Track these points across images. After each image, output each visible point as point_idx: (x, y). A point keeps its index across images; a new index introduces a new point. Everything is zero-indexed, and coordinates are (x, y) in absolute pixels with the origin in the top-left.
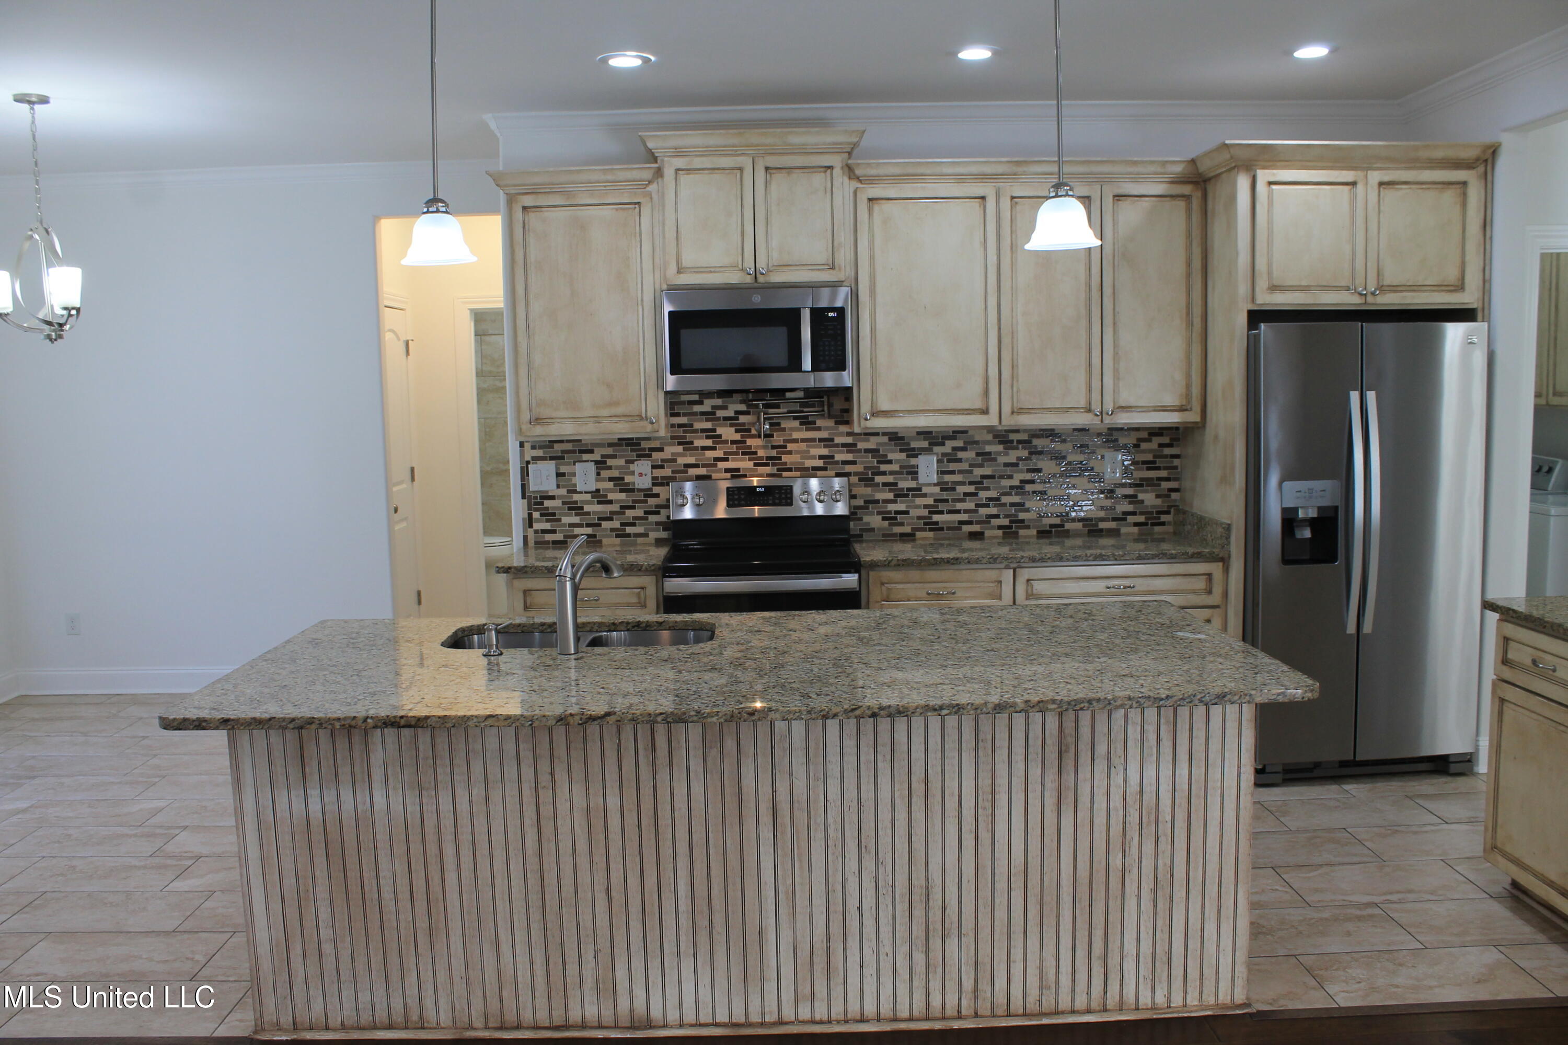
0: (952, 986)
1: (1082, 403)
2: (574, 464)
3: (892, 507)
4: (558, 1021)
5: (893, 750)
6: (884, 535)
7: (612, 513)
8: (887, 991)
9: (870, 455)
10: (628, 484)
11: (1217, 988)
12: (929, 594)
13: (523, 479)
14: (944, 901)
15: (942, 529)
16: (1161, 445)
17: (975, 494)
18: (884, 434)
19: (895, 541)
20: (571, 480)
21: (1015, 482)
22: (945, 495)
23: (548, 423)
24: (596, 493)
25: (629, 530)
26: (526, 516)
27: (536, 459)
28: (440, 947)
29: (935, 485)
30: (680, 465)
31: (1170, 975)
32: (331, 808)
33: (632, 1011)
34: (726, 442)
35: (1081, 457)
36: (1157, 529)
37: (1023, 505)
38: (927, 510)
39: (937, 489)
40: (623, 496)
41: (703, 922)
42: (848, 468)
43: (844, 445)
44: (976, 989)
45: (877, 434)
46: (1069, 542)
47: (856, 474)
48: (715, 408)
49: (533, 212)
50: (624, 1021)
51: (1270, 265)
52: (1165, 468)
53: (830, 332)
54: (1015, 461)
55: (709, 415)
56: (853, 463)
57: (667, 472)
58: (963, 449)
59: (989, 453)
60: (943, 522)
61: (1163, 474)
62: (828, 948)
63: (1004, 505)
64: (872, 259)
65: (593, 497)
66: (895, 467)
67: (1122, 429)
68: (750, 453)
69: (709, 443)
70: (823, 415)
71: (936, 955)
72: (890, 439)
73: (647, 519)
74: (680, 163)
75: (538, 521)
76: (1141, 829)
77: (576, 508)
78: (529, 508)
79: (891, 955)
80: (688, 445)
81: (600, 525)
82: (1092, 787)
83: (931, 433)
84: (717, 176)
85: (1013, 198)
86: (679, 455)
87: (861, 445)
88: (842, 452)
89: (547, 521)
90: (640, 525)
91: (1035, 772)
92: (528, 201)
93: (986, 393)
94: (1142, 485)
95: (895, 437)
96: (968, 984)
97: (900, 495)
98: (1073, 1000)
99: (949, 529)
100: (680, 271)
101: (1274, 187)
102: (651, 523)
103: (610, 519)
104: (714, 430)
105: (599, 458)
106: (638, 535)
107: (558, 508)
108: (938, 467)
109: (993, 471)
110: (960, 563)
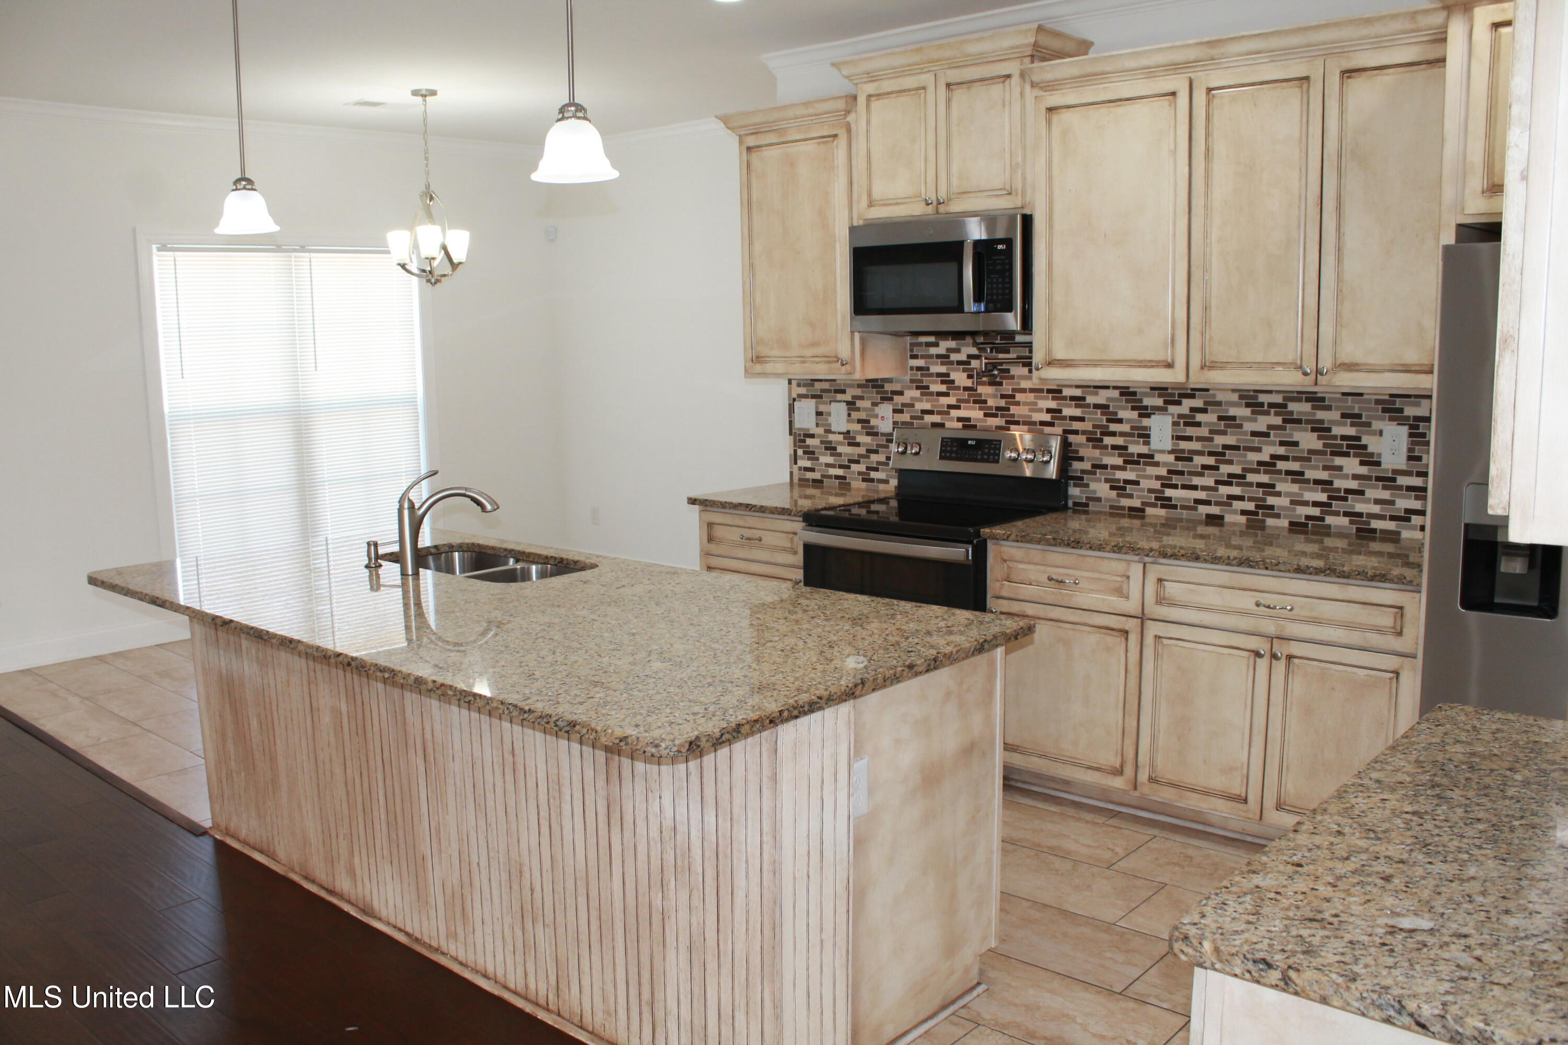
0: (541, 974)
1: (1291, 358)
2: (830, 404)
3: (1121, 475)
4: (331, 887)
6: (1111, 507)
7: (860, 456)
9: (1099, 411)
10: (873, 427)
12: (1050, 579)
13: (790, 416)
15: (1175, 507)
17: (1216, 468)
18: (1115, 388)
19: (1123, 516)
20: (827, 420)
21: (1265, 457)
22: (1180, 466)
23: (766, 362)
24: (847, 434)
25: (873, 475)
26: (792, 452)
27: (801, 396)
29: (1170, 452)
30: (917, 410)
34: (958, 388)
35: (1351, 431)
37: (1273, 486)
38: (1159, 483)
39: (1171, 458)
40: (868, 439)
42: (1076, 425)
43: (1073, 398)
45: (1107, 387)
47: (1084, 432)
48: (950, 350)
49: (755, 152)
50: (361, 905)
53: (999, 267)
54: (1264, 429)
55: (944, 358)
56: (1082, 419)
57: (905, 417)
58: (1203, 411)
59: (1234, 418)
60: (1177, 499)
62: (462, 896)
63: (1250, 484)
65: (845, 438)
66: (1125, 428)
68: (980, 402)
69: (943, 388)
71: (530, 936)
72: (1122, 394)
73: (887, 465)
74: (872, 88)
75: (802, 458)
76: (676, 871)
77: (830, 448)
78: (795, 446)
80: (923, 388)
81: (849, 467)
83: (1166, 389)
84: (903, 99)
85: (1208, 90)
86: (918, 400)
87: (1090, 400)
88: (1070, 406)
89: (808, 459)
90: (882, 471)
92: (754, 141)
93: (1173, 341)
95: (1127, 393)
96: (552, 977)
97: (1131, 461)
99: (1183, 507)
102: (889, 470)
103: (858, 462)
104: (948, 375)
105: (849, 399)
106: (881, 481)
107: (816, 447)
108: (1173, 431)
109: (1238, 440)
110: (1081, 548)
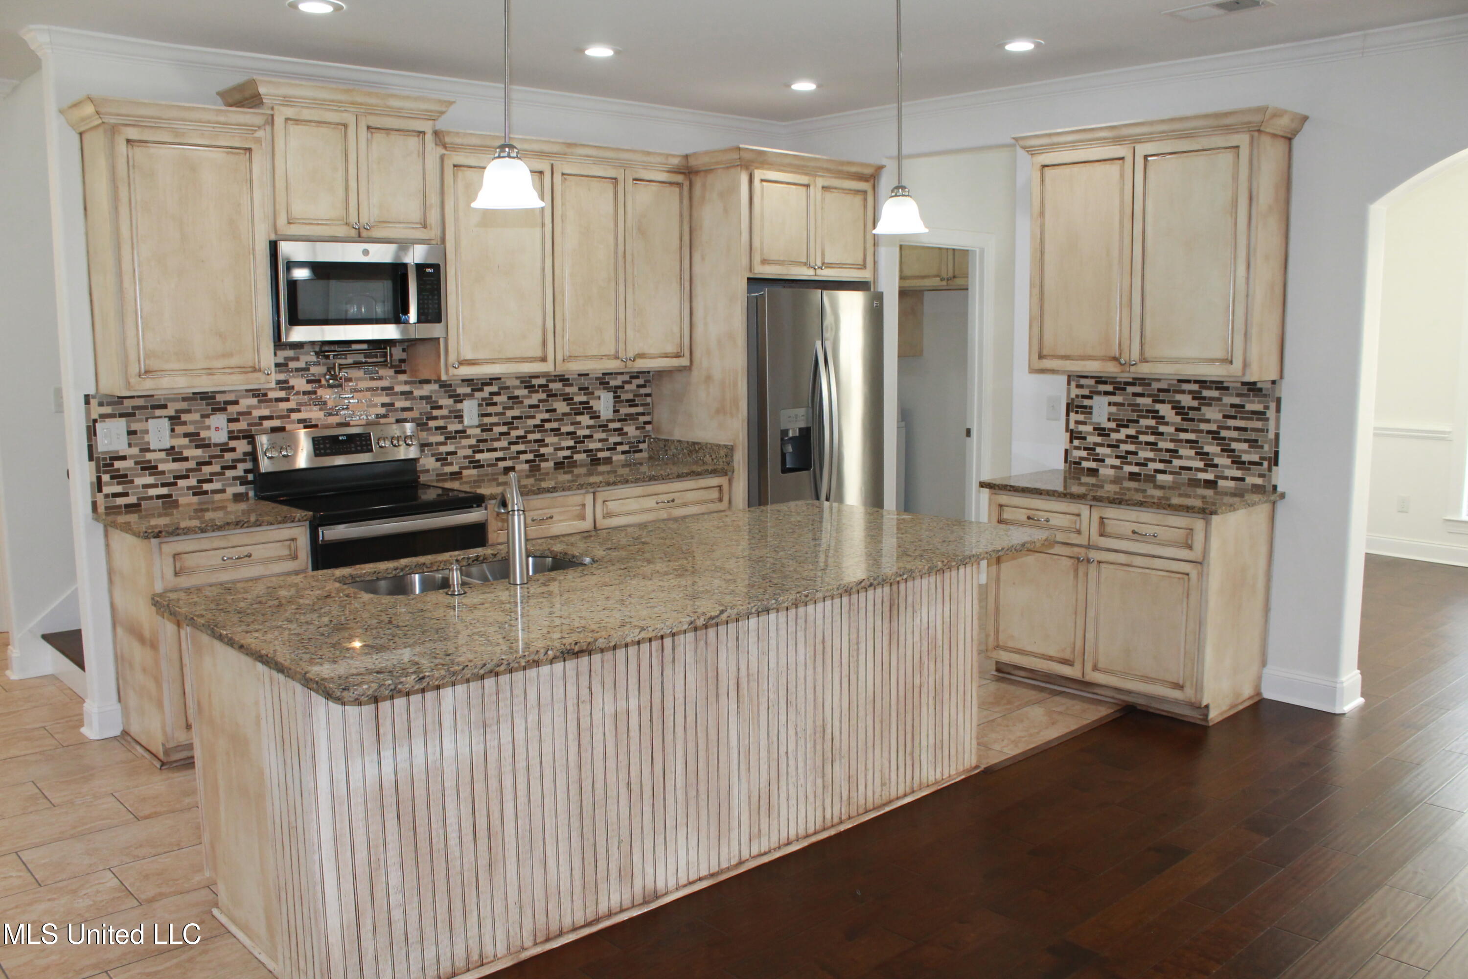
0: (836, 798)
1: (612, 352)
2: (147, 421)
3: (443, 449)
4: (591, 917)
5: (806, 623)
6: (437, 475)
7: (188, 470)
8: (802, 813)
9: (424, 401)
10: (204, 439)
11: (964, 758)
12: (534, 520)
13: (89, 439)
15: (483, 466)
16: (639, 386)
17: (508, 434)
20: (143, 438)
21: (537, 422)
22: (485, 436)
23: (159, 376)
24: (171, 451)
25: (206, 487)
26: (95, 480)
27: (103, 417)
28: (498, 879)
30: (255, 417)
31: (942, 755)
32: (403, 765)
33: (644, 888)
34: (298, 393)
35: (584, 398)
36: (637, 455)
37: (543, 441)
38: (471, 450)
39: (478, 431)
40: (199, 452)
42: (406, 415)
43: (403, 393)
44: (849, 797)
46: (576, 471)
47: (413, 420)
49: (139, 146)
50: (639, 899)
51: (762, 243)
52: (642, 405)
53: (428, 287)
54: (536, 403)
56: (410, 409)
57: (243, 425)
58: (498, 394)
59: (517, 397)
60: (484, 460)
61: (640, 409)
62: (769, 791)
63: (530, 442)
64: (456, 220)
65: (168, 455)
66: (444, 412)
67: (611, 374)
69: (282, 394)
70: (386, 365)
72: (441, 386)
73: (224, 474)
74: (290, 112)
75: (108, 484)
77: (150, 468)
78: (98, 470)
80: (261, 396)
81: (175, 484)
83: (472, 380)
84: (324, 130)
85: (563, 174)
86: (255, 407)
87: (417, 393)
88: (400, 400)
89: (119, 483)
90: (217, 481)
92: (133, 133)
93: (544, 343)
94: (625, 420)
95: (445, 385)
97: (450, 437)
99: (489, 465)
100: (289, 221)
101: (765, 184)
102: (228, 479)
103: (186, 477)
104: (287, 382)
105: (173, 413)
106: (215, 492)
107: (130, 469)
108: (479, 410)
109: (521, 412)
110: (557, 491)
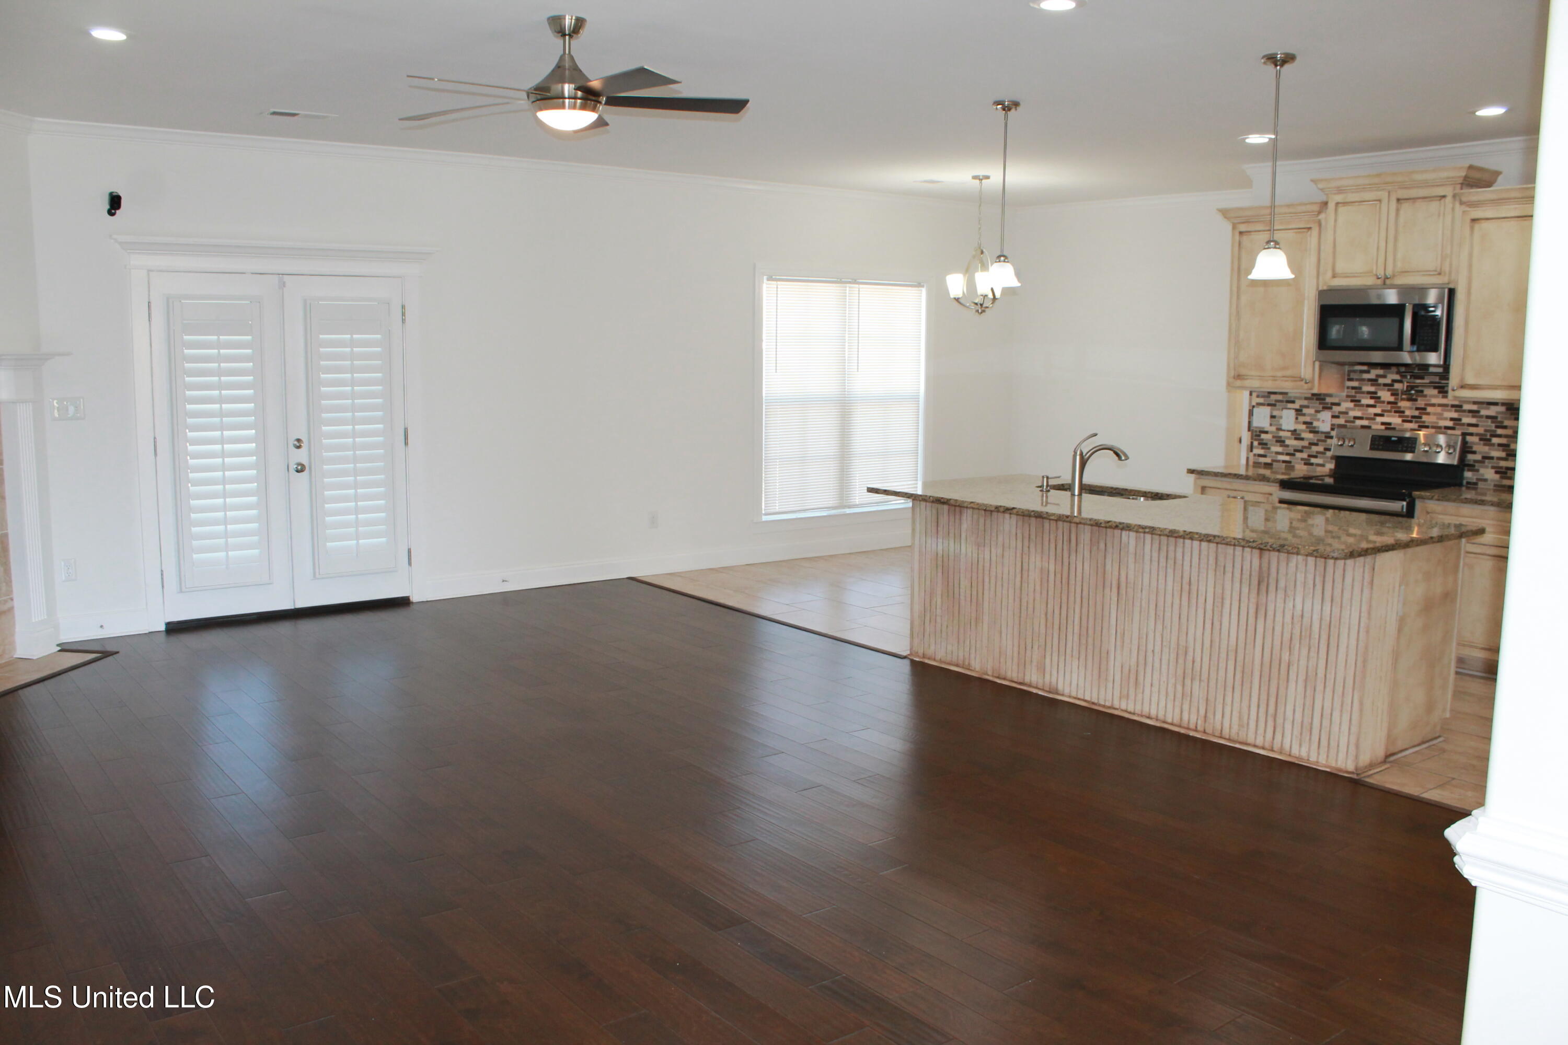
0: (1194, 710)
2: (1282, 410)
5: (1175, 563)
6: (1495, 486)
7: (1304, 447)
8: (1162, 704)
9: (1490, 420)
10: (1315, 427)
11: (1337, 755)
13: (1249, 417)
14: (1193, 658)
18: (1503, 404)
19: (1503, 491)
20: (1279, 422)
23: (1245, 379)
24: (1294, 432)
25: (1313, 460)
26: (1249, 443)
27: (1259, 404)
28: (979, 630)
30: (1351, 417)
31: (1310, 739)
33: (1050, 682)
34: (1383, 402)
40: (1311, 436)
41: (1084, 641)
42: (1472, 430)
43: (1470, 411)
44: (1205, 717)
45: (1497, 404)
47: (1477, 435)
48: (1378, 376)
49: (1246, 235)
50: (1047, 687)
53: (1429, 323)
55: (1374, 382)
56: (1476, 425)
57: (1341, 421)
62: (1137, 671)
64: (1470, 266)
65: (1292, 434)
69: (1372, 402)
71: (1188, 689)
73: (1325, 454)
74: (1340, 198)
75: (1257, 448)
76: (1300, 639)
77: (1280, 441)
78: (1252, 438)
79: (1166, 682)
80: (1356, 402)
81: (1294, 455)
82: (1275, 606)
84: (1363, 207)
86: (1351, 409)
87: (1484, 412)
88: (1468, 417)
89: (1262, 448)
90: (1320, 458)
91: (1245, 590)
92: (1243, 227)
96: (1202, 712)
98: (1255, 738)
100: (1334, 276)
102: (1327, 457)
103: (1301, 451)
104: (1375, 393)
105: (1298, 407)
106: (1318, 465)
107: (1270, 440)
